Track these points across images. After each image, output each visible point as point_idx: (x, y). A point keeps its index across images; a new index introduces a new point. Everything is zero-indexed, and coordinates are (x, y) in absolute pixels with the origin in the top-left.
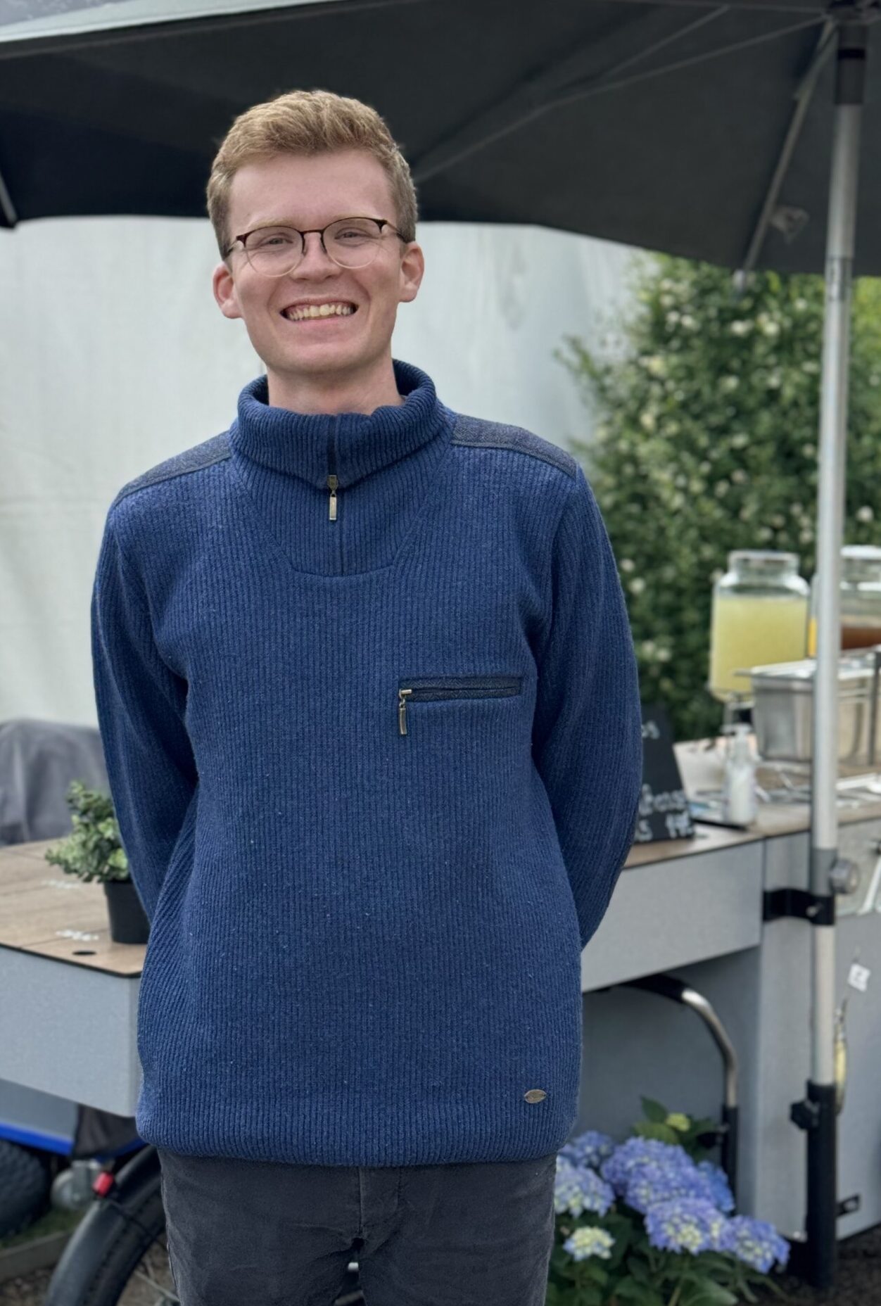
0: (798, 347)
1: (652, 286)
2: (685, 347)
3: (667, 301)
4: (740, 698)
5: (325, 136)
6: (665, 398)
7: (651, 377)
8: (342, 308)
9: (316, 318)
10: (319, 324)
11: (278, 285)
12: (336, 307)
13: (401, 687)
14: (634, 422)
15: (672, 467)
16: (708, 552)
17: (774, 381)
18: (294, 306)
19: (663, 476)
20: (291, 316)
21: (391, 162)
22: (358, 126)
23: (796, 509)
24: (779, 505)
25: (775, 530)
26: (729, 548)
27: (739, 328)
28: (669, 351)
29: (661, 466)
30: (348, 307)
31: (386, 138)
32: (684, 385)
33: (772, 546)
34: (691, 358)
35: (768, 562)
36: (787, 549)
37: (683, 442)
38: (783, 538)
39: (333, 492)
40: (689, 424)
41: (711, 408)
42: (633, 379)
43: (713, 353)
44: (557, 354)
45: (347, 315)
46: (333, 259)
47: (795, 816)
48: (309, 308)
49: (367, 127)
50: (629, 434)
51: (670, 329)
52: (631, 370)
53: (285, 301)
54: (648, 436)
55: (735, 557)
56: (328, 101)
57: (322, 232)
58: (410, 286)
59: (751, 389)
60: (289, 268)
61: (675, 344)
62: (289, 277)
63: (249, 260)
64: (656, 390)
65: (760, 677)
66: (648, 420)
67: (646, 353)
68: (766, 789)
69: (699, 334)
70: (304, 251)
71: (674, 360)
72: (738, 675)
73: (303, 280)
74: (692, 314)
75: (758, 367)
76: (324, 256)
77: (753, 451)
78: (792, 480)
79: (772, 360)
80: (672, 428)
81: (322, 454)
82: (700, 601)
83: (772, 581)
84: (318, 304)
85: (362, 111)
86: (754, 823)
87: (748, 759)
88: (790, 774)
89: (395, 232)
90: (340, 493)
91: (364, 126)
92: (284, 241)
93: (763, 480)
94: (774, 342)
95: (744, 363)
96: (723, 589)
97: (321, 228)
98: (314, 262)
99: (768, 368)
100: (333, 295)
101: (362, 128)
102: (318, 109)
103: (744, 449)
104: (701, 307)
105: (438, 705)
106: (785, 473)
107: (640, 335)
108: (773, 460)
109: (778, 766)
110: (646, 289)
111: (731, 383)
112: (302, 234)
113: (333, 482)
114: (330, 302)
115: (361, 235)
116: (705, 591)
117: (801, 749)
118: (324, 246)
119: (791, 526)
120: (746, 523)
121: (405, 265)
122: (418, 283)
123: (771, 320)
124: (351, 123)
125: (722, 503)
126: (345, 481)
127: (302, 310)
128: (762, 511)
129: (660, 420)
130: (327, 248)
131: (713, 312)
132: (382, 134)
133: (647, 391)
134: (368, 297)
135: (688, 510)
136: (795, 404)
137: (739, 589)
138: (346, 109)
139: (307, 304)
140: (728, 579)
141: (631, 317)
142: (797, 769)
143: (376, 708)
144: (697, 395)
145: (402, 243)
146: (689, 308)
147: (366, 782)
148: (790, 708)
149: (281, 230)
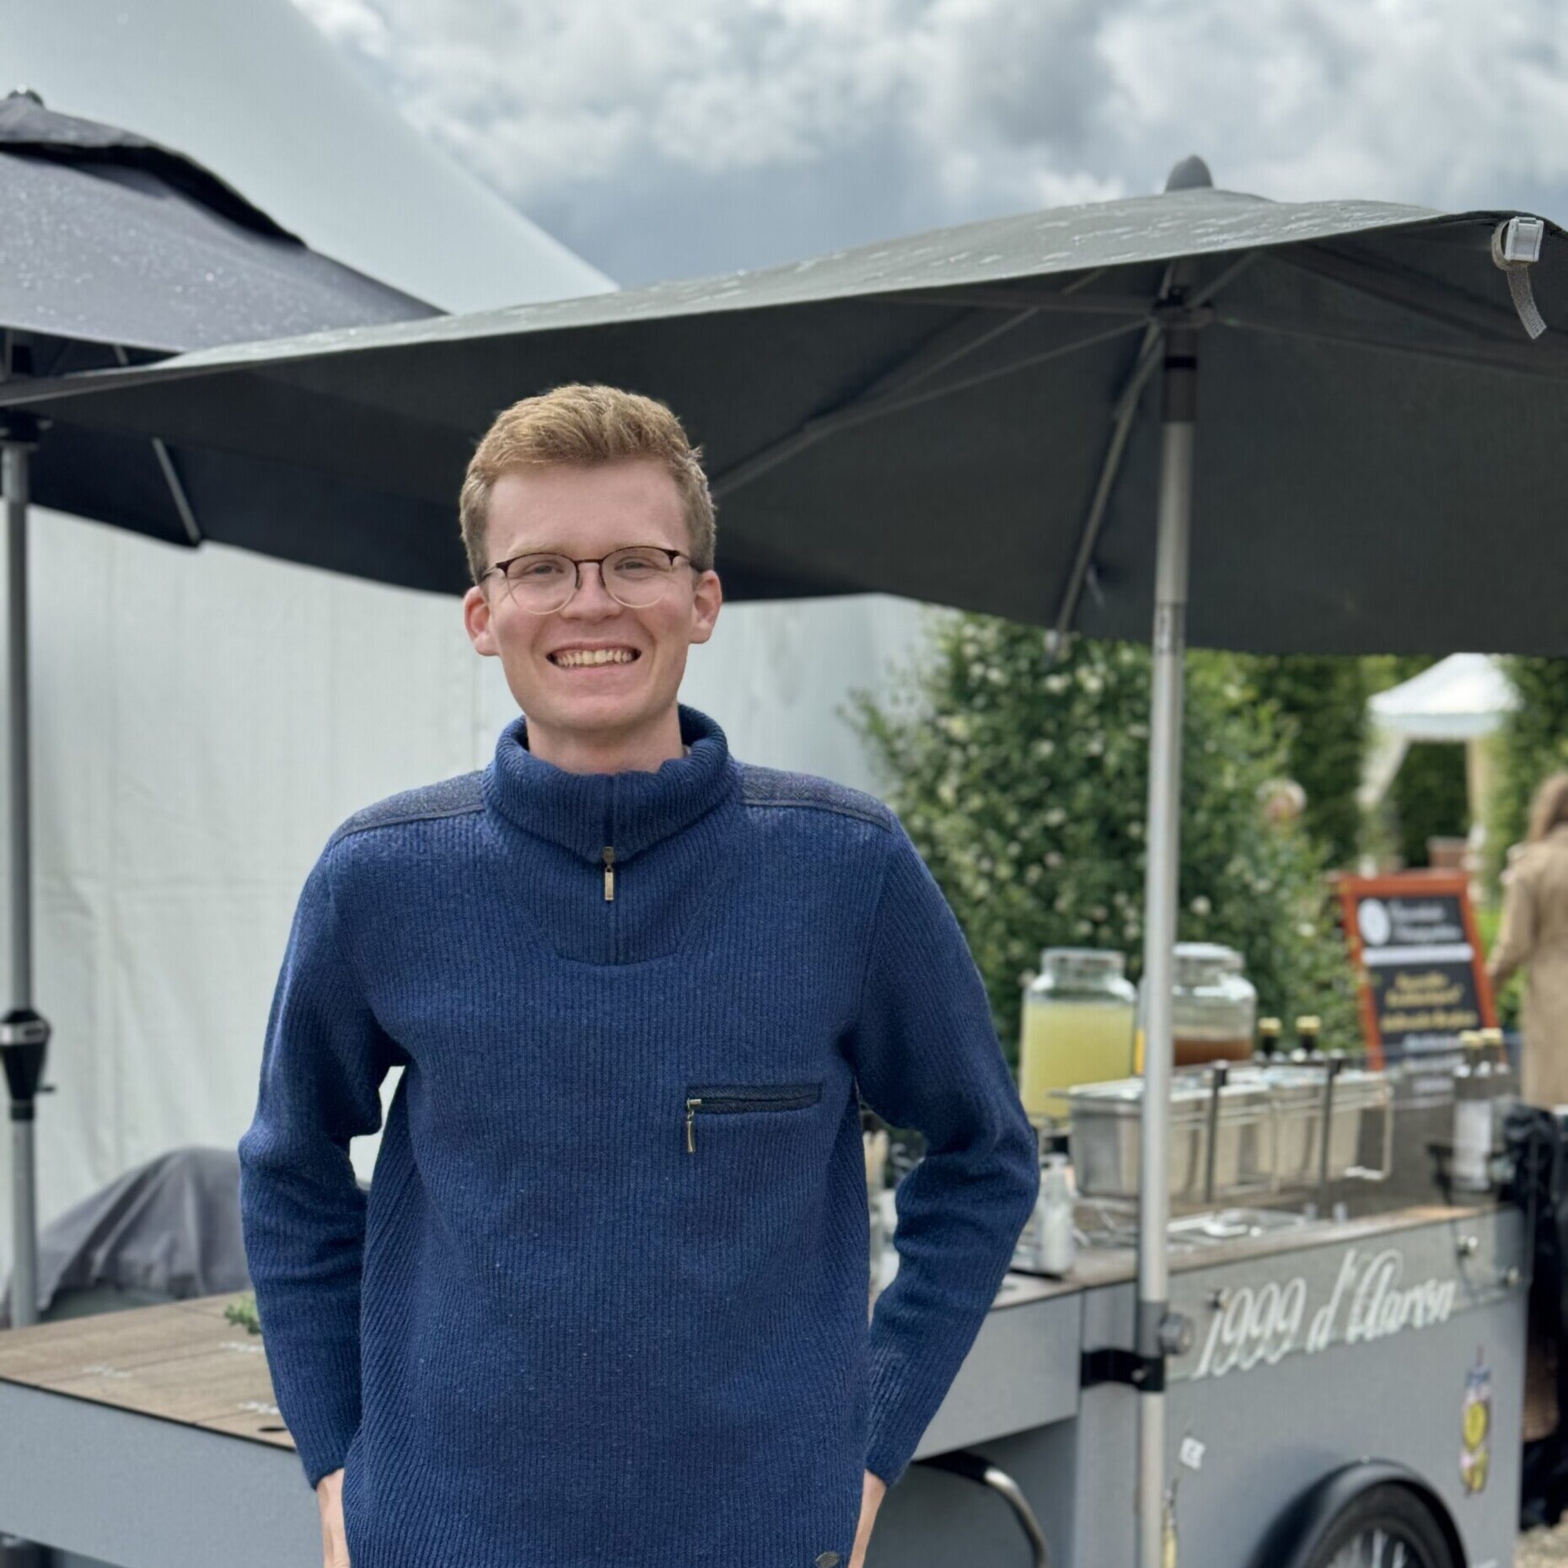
0: (1124, 706)
1: (952, 632)
2: (992, 705)
3: (970, 650)
4: (1054, 1123)
5: (606, 443)
6: (966, 766)
7: (951, 742)
8: (622, 654)
9: (590, 666)
10: (594, 672)
11: (543, 625)
12: (615, 653)
13: (688, 1097)
14: (930, 794)
15: (975, 849)
16: (1017, 949)
17: (1095, 747)
18: (563, 649)
19: (965, 858)
20: (560, 661)
21: (685, 475)
22: (647, 433)
23: (1121, 899)
24: (1100, 894)
25: (1096, 924)
26: (1041, 945)
27: (1055, 684)
28: (972, 710)
29: (963, 847)
30: (628, 652)
31: (683, 445)
32: (989, 751)
33: (1091, 942)
34: (998, 719)
35: (1088, 962)
36: (1111, 947)
37: (988, 819)
38: (1105, 933)
39: (609, 867)
40: (995, 796)
41: (1022, 778)
42: (931, 743)
43: (1024, 712)
44: (839, 711)
45: (628, 662)
46: (613, 595)
47: (1119, 1263)
48: (581, 654)
49: (658, 433)
50: (924, 808)
51: (973, 684)
52: (927, 732)
53: (553, 644)
54: (946, 811)
55: (1049, 956)
56: (611, 401)
57: (600, 562)
58: (704, 624)
59: (1068, 757)
60: (560, 603)
61: (980, 701)
62: (559, 615)
63: (510, 591)
64: (956, 756)
65: (1079, 1098)
66: (946, 792)
67: (945, 712)
68: (1085, 1231)
69: (1008, 690)
70: (579, 584)
71: (978, 720)
72: (1055, 1095)
73: (575, 619)
74: (1000, 667)
75: (1077, 729)
76: (603, 592)
77: (1071, 830)
78: (1117, 865)
79: (1093, 722)
80: (975, 802)
81: (596, 822)
82: (1008, 1007)
83: (1092, 985)
84: (593, 649)
85: (654, 412)
86: (1070, 1271)
87: (1064, 1195)
88: (1113, 1213)
89: (687, 561)
90: (618, 868)
91: (654, 432)
92: (553, 570)
93: (1082, 864)
94: (1096, 700)
95: (1060, 725)
96: (1035, 994)
97: (601, 558)
98: (589, 600)
99: (1089, 732)
100: (612, 639)
101: (651, 435)
102: (599, 411)
103: (1060, 827)
104: (1010, 657)
105: (733, 1117)
106: (1108, 855)
107: (937, 690)
108: (1094, 840)
109: (1099, 1204)
110: (945, 637)
111: (1045, 749)
112: (577, 564)
113: (610, 854)
114: (607, 648)
115: (646, 567)
116: (1012, 998)
117: (1127, 1184)
118: (602, 580)
119: (1115, 918)
120: (1062, 916)
121: (698, 600)
122: (713, 620)
123: (1093, 673)
124: (637, 428)
125: (1036, 891)
126: (625, 854)
127: (573, 656)
128: (1080, 901)
129: (961, 793)
130: (606, 581)
131: (1023, 664)
132: (678, 441)
133: (945, 758)
134: (653, 641)
135: (994, 900)
136: (1121, 774)
137: (1055, 994)
138: (633, 411)
139: (580, 648)
140: (1043, 982)
141: (928, 669)
142: (1122, 1207)
143: (658, 1119)
144: (1005, 763)
145: (696, 573)
146: (996, 659)
147: (639, 1204)
148: (1113, 1135)
149: (550, 557)
